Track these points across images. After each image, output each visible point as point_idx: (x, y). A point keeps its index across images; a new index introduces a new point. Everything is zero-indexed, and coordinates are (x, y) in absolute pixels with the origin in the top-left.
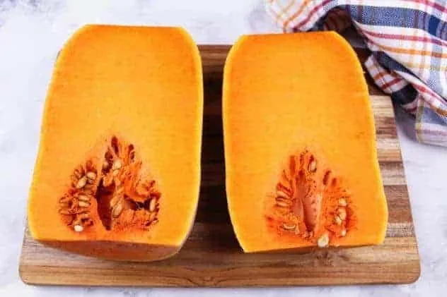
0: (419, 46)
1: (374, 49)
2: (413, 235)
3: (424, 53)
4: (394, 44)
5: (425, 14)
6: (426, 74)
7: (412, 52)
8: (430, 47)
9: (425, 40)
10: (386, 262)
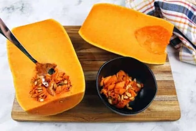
0: (183, 20)
2: (177, 100)
3: (185, 23)
5: (188, 10)
7: (180, 22)
8: (188, 22)
9: (186, 19)
10: (166, 111)
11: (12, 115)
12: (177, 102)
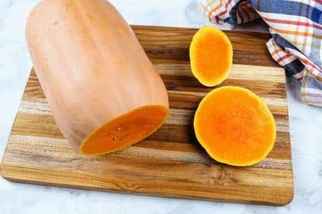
0: (302, 29)
1: (273, 32)
2: (292, 170)
3: (306, 34)
4: (284, 27)
5: (308, 6)
6: (308, 50)
7: (297, 33)
8: (311, 30)
9: (307, 25)
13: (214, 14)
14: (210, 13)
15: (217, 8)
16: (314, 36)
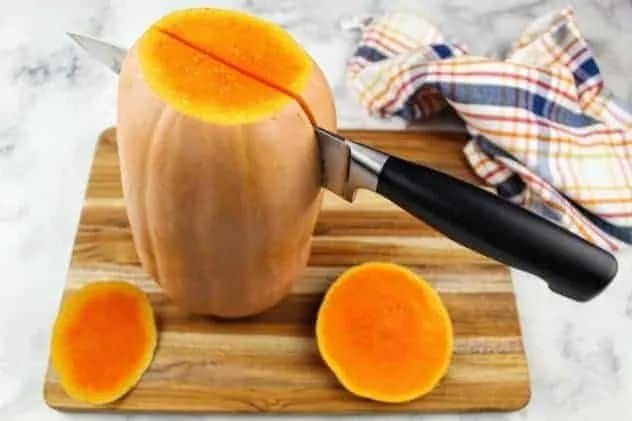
0: (522, 128)
1: (474, 132)
2: (523, 352)
3: (528, 136)
4: (495, 126)
5: (527, 93)
6: (533, 160)
7: (514, 135)
8: (535, 129)
9: (528, 121)
10: (489, 383)
11: (46, 392)
12: (521, 356)
13: (379, 104)
14: (371, 104)
15: (383, 93)
16: (540, 138)
